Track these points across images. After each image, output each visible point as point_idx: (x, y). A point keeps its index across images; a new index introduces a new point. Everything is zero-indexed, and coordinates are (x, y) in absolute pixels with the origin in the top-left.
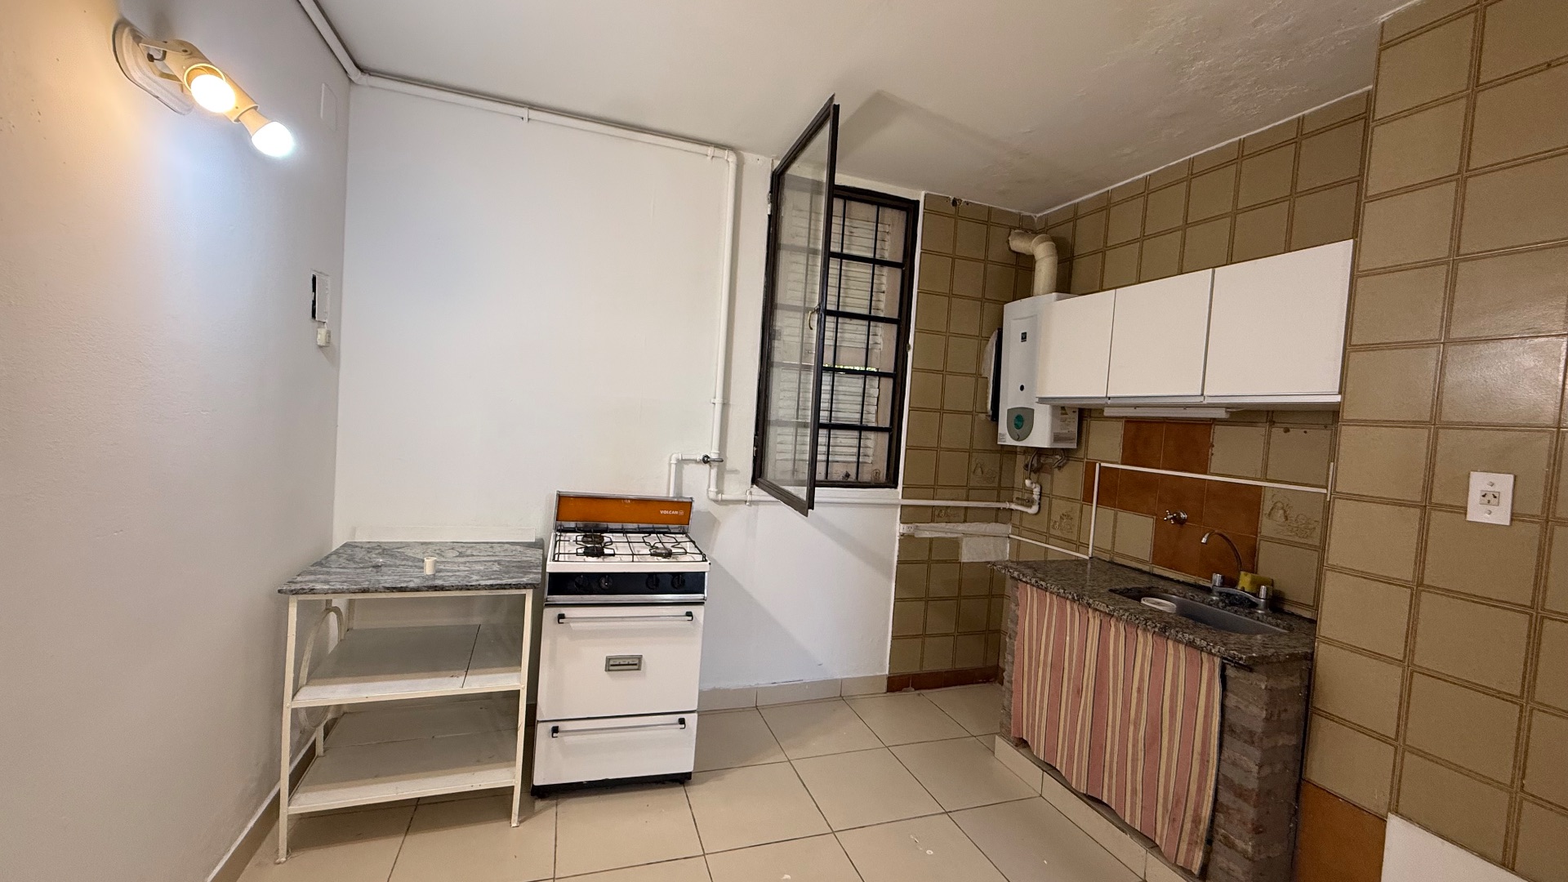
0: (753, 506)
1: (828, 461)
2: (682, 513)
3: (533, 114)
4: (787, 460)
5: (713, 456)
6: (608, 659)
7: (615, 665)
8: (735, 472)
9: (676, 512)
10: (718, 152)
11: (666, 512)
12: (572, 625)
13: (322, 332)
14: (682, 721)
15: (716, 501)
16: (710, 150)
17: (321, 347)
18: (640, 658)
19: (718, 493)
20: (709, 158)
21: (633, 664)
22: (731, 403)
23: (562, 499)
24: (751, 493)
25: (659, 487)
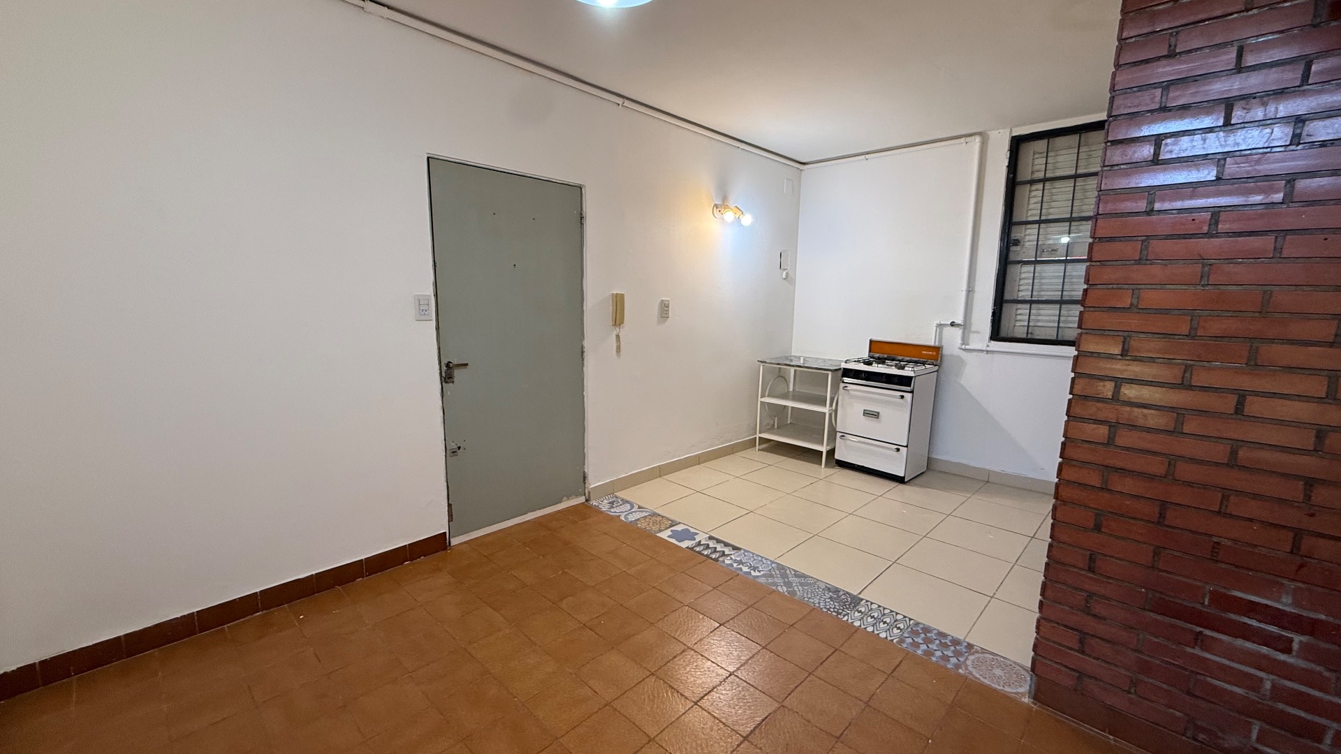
0: (990, 355)
1: (1058, 327)
2: (934, 353)
3: (867, 156)
4: (1024, 326)
5: (959, 320)
6: (864, 410)
7: (867, 413)
8: (977, 332)
9: (931, 353)
10: (968, 139)
11: (925, 352)
12: (851, 392)
13: (785, 273)
14: (898, 450)
15: (962, 349)
16: (962, 140)
17: (785, 279)
18: (878, 413)
19: (962, 344)
20: (964, 144)
21: (876, 415)
22: (976, 289)
23: (871, 342)
24: (988, 346)
25: (928, 338)
